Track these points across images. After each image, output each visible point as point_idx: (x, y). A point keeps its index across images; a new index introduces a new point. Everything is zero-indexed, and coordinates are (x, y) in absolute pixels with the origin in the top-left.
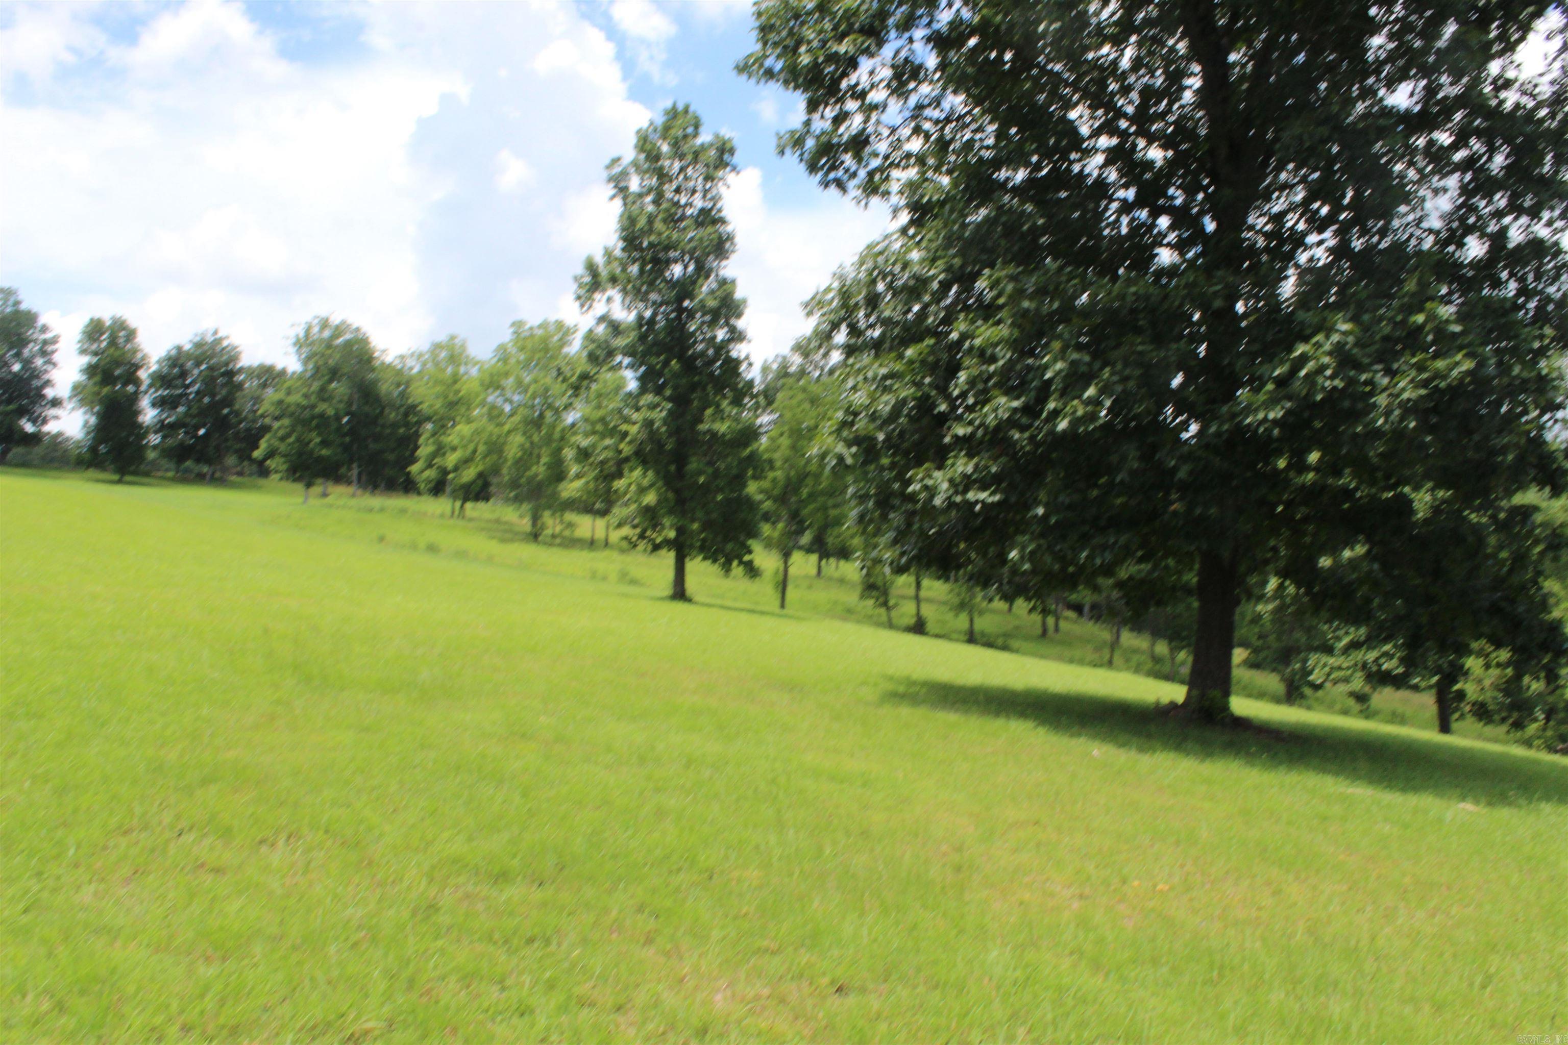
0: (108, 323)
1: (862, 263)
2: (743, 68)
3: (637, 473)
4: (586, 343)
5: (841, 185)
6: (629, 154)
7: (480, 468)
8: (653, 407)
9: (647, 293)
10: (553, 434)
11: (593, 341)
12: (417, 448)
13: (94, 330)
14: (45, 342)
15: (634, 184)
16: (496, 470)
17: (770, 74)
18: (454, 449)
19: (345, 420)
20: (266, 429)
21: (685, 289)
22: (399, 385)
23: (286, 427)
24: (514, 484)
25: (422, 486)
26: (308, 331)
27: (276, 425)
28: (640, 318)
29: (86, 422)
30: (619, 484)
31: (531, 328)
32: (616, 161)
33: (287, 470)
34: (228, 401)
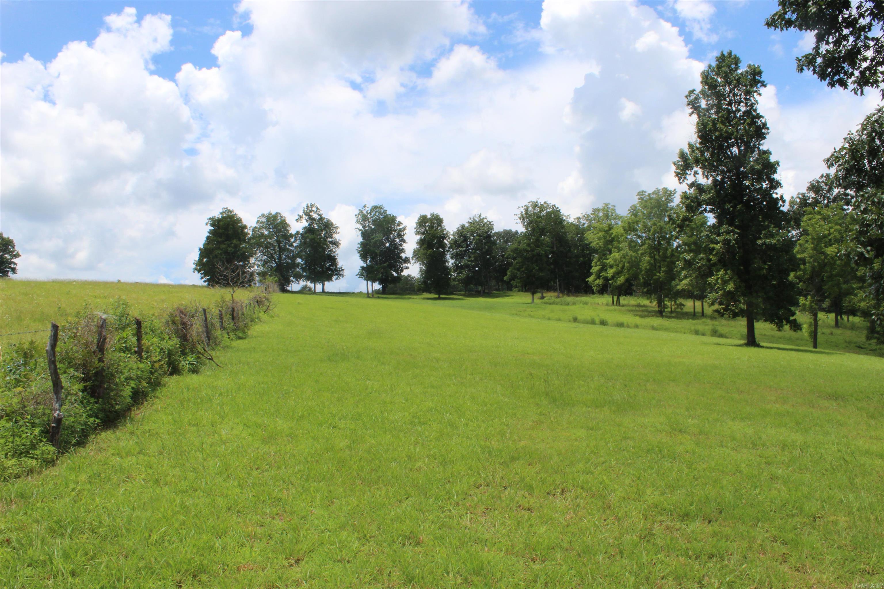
0: (429, 216)
1: (864, 129)
2: (771, 23)
3: (721, 272)
4: (684, 200)
5: (843, 84)
6: (699, 87)
7: (627, 276)
8: (728, 232)
9: (717, 167)
10: (666, 253)
11: (687, 198)
12: (591, 267)
13: (423, 221)
14: (400, 230)
15: (703, 104)
16: (635, 277)
17: (789, 23)
18: (611, 267)
19: (550, 256)
20: (509, 264)
21: (741, 160)
22: (578, 234)
23: (520, 263)
24: (646, 284)
25: (595, 289)
26: (527, 211)
27: (515, 262)
28: (715, 181)
29: (421, 269)
30: (711, 280)
31: (649, 195)
32: (692, 92)
33: (522, 286)
34: (489, 252)
